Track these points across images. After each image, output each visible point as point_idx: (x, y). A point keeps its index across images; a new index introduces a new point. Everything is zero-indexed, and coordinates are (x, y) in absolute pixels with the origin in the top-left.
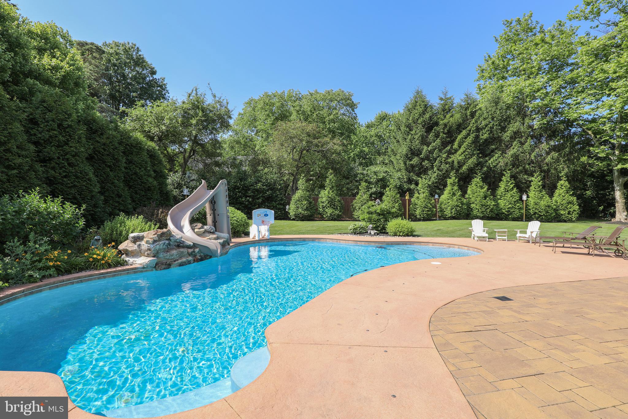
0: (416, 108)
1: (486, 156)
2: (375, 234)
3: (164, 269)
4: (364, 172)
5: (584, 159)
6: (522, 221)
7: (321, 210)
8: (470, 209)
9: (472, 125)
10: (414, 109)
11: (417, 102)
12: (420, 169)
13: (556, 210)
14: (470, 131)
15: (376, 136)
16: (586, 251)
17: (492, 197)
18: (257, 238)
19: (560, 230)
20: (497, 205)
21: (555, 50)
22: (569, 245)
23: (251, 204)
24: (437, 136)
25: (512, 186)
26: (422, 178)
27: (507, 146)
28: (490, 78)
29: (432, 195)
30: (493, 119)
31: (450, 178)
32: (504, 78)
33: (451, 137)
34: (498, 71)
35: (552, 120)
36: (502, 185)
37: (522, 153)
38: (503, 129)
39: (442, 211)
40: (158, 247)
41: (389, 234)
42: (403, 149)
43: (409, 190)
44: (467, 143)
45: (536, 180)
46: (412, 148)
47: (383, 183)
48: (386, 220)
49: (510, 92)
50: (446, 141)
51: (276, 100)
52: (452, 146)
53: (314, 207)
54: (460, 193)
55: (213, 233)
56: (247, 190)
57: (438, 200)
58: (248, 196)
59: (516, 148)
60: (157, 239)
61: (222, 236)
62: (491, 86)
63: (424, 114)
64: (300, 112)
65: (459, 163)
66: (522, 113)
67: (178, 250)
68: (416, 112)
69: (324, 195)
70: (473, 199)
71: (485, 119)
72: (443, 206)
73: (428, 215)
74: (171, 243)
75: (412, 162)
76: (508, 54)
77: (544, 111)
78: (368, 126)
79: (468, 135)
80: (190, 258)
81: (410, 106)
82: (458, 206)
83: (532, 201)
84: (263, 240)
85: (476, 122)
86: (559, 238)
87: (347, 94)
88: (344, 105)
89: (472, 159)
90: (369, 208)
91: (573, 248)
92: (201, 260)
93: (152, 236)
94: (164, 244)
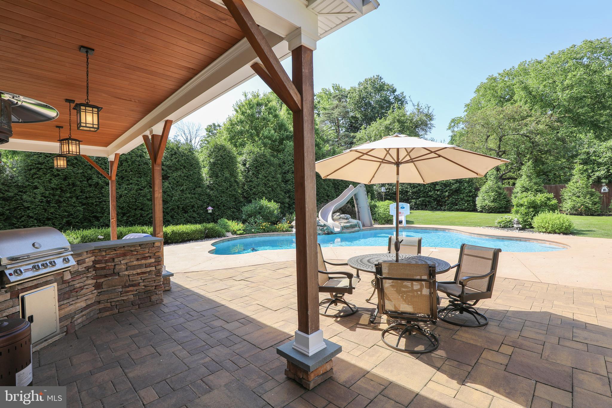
18: (394, 226)
55: (346, 219)
58: (438, 190)
61: (353, 222)
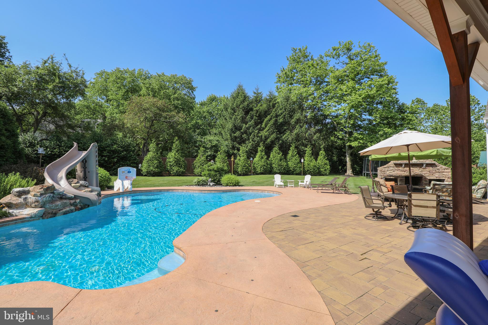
0: (239, 97)
1: (281, 133)
2: (213, 185)
3: (51, 217)
4: (202, 140)
5: (332, 138)
6: (301, 175)
7: (169, 168)
8: (272, 168)
9: (273, 114)
10: (237, 98)
11: (239, 93)
12: (240, 140)
13: (318, 168)
14: (272, 116)
15: (208, 112)
16: (332, 191)
17: (284, 160)
18: (121, 191)
19: (321, 181)
20: (287, 165)
21: (319, 72)
22: (325, 189)
23: (107, 162)
24: (252, 118)
25: (296, 153)
26: (242, 146)
27: (293, 128)
28: (284, 82)
29: (248, 158)
30: (285, 110)
31: (260, 147)
32: (291, 84)
33: (260, 119)
34: (288, 79)
35: (317, 114)
36: (290, 152)
37: (301, 133)
38: (291, 117)
39: (255, 169)
40: (45, 199)
41: (223, 185)
42: (229, 125)
43: (233, 154)
44: (270, 124)
45: (308, 150)
46: (236, 125)
47: (216, 148)
48: (221, 175)
49: (295, 94)
50: (257, 122)
51: (127, 76)
52: (261, 125)
53: (162, 166)
54: (266, 157)
55: (87, 187)
56: (103, 150)
57: (253, 161)
59: (298, 129)
60: (43, 192)
61: (95, 190)
62: (284, 87)
63: (244, 102)
64: (150, 89)
65: (265, 137)
66: (301, 108)
67: (62, 201)
68: (239, 100)
69: (172, 156)
70: (273, 161)
71: (281, 109)
72: (255, 166)
73: (246, 171)
74: (55, 196)
75: (235, 135)
76: (294, 69)
77: (312, 108)
78: (202, 104)
79: (271, 119)
80: (72, 208)
81: (235, 96)
82: (264, 166)
83: (306, 163)
84: (126, 192)
85: (276, 110)
86: (320, 184)
87: (189, 79)
88: (186, 88)
89: (273, 135)
90: (209, 166)
91: (326, 190)
92: (81, 209)
93: (38, 191)
94: (50, 196)
